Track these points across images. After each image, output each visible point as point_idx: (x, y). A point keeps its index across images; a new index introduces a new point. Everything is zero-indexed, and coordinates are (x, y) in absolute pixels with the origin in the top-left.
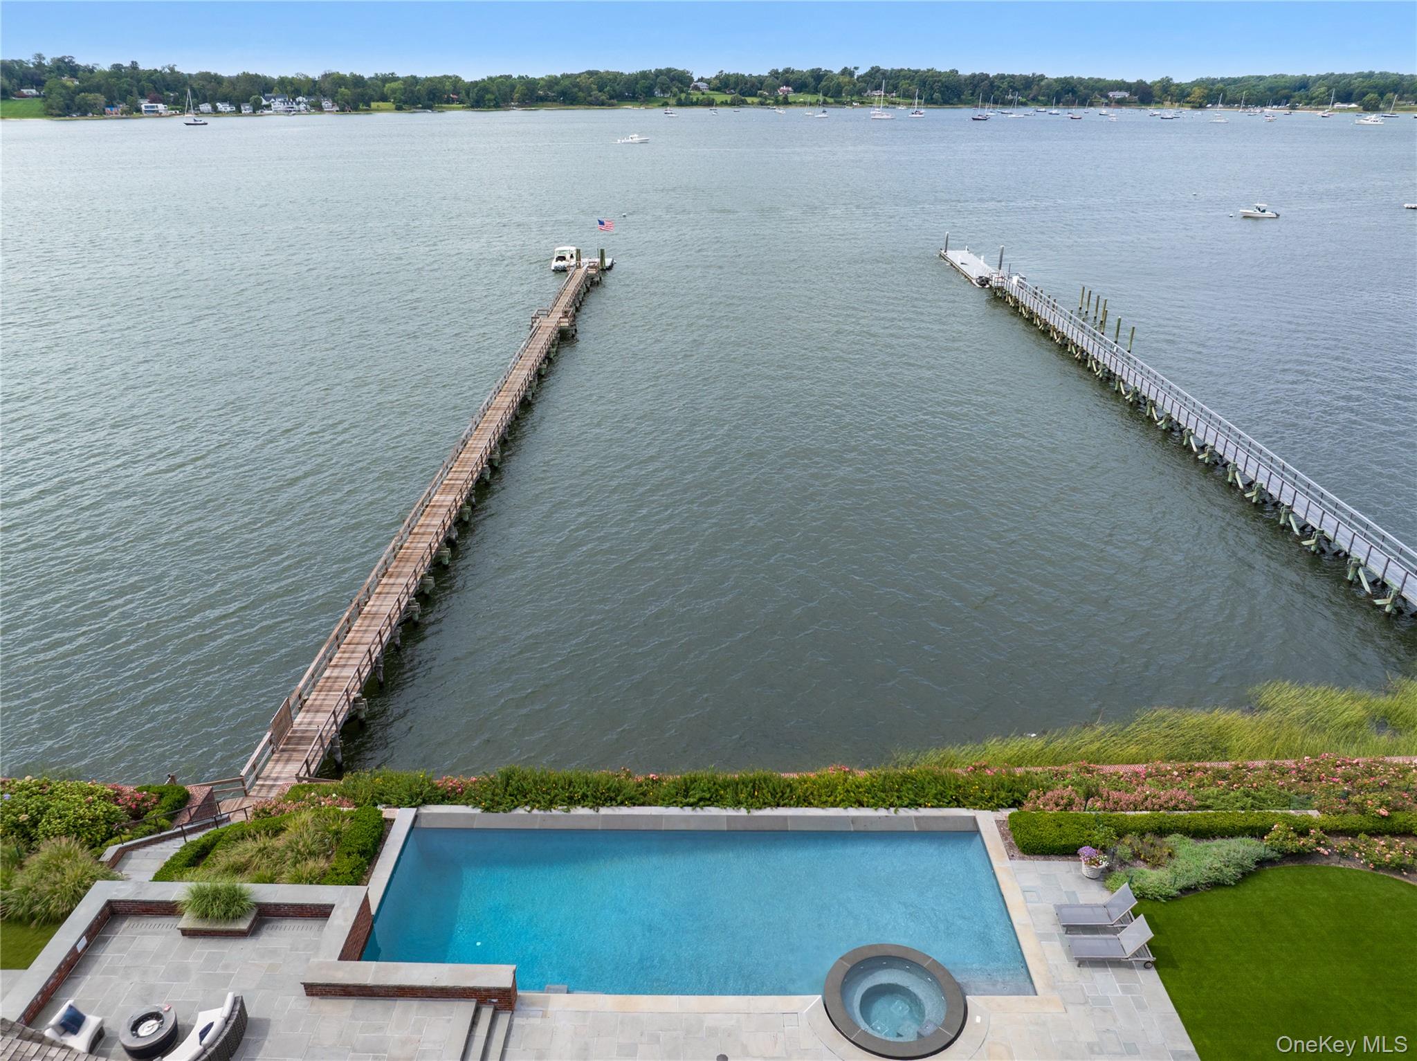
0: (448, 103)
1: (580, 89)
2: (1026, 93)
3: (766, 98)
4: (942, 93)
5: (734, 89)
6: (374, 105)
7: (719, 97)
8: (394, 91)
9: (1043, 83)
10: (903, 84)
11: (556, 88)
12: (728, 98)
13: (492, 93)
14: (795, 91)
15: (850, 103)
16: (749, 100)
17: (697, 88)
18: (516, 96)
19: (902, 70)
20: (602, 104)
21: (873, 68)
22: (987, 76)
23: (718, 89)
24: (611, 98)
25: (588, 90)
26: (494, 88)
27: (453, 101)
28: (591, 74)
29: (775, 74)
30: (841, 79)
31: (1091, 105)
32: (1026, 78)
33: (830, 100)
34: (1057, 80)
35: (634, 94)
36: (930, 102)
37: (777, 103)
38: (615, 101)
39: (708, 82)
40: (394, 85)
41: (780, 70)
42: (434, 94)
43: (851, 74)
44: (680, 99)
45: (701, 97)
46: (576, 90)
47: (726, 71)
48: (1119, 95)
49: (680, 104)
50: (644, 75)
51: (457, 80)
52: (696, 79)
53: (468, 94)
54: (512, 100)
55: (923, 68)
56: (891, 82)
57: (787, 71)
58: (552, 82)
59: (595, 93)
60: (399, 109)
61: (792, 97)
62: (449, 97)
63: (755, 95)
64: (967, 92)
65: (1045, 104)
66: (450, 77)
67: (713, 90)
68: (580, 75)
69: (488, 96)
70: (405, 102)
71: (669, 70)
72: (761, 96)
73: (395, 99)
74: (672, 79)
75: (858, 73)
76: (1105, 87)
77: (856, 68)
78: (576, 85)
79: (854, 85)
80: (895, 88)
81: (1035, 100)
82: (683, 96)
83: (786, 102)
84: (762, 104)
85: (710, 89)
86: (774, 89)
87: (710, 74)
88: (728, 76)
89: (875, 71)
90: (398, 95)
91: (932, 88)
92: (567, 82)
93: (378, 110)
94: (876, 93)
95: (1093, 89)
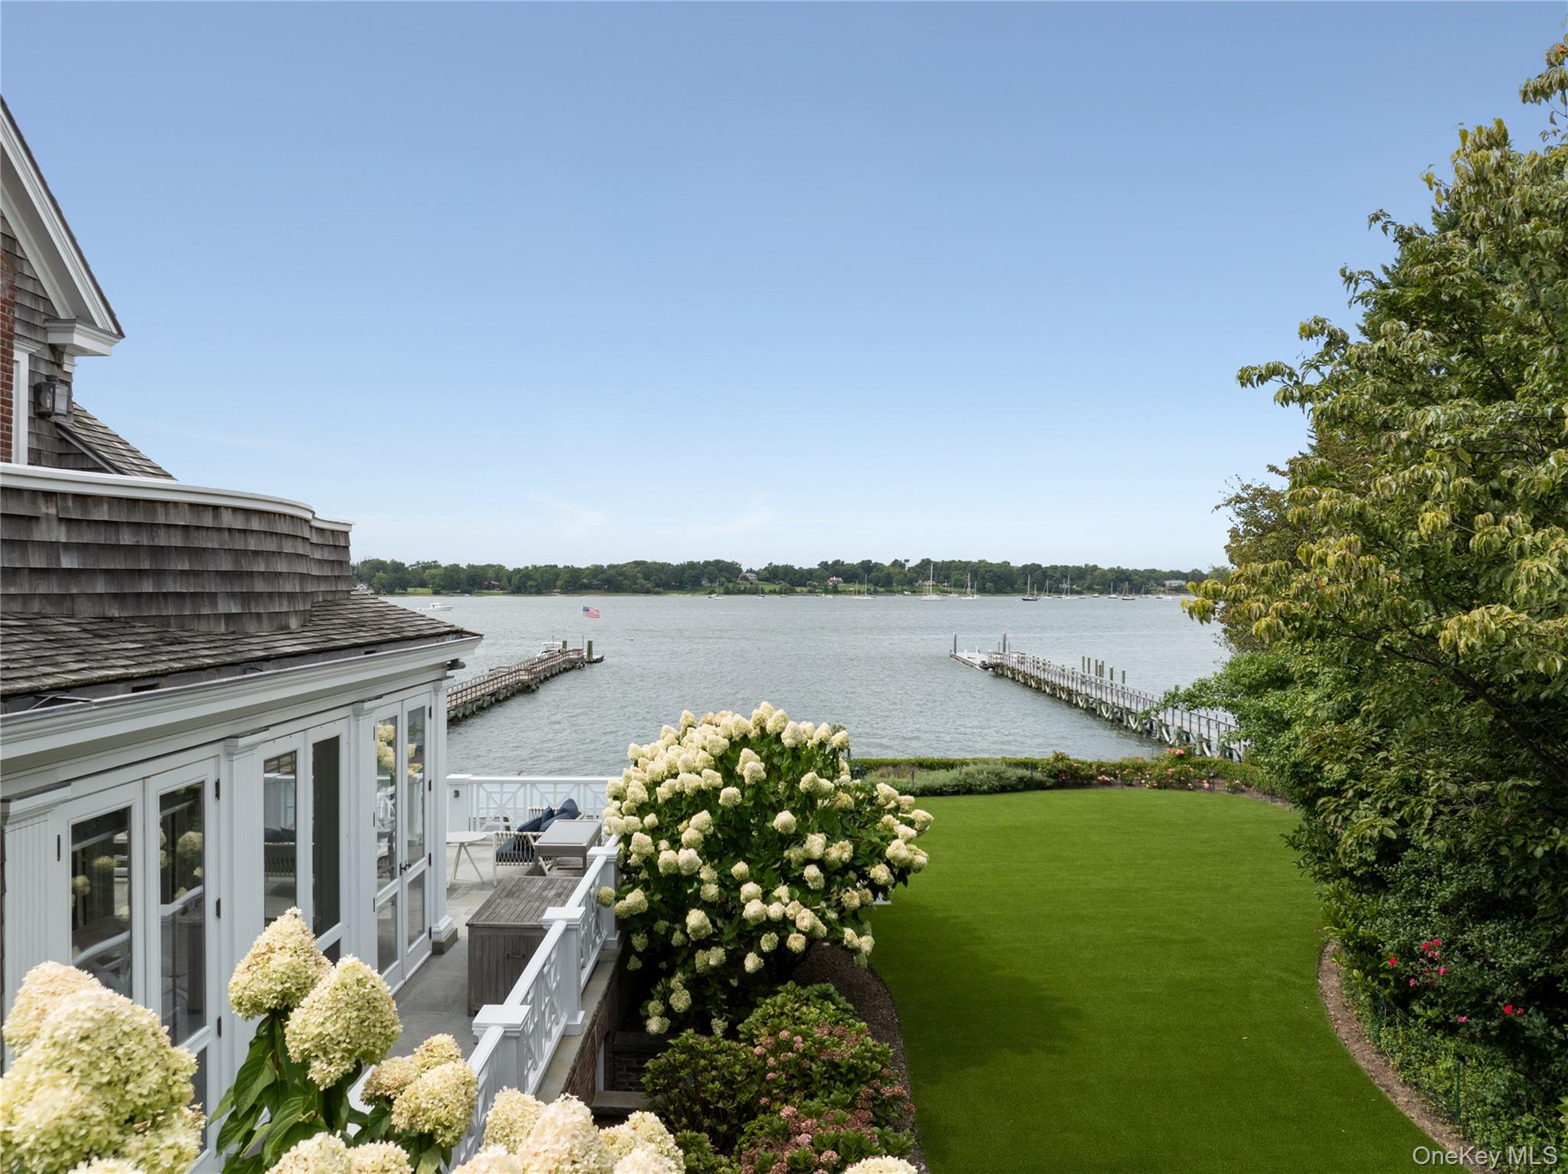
0: (488, 589)
1: (626, 578)
2: (1081, 582)
3: (815, 586)
4: (995, 582)
5: (783, 579)
6: (410, 590)
7: (768, 587)
8: (433, 577)
9: (1096, 573)
10: (955, 575)
11: (601, 576)
12: (777, 588)
13: (534, 580)
14: (846, 581)
15: (902, 592)
16: (798, 589)
17: (745, 578)
18: (559, 583)
19: (953, 561)
20: (647, 592)
21: (923, 561)
22: (1039, 566)
23: (767, 580)
24: (658, 586)
25: (634, 579)
26: (537, 576)
27: (494, 587)
28: (637, 563)
29: (824, 565)
30: (892, 570)
31: (1148, 592)
32: (1079, 569)
33: (882, 590)
34: (1112, 570)
35: (681, 583)
36: (982, 590)
37: (827, 592)
38: (661, 589)
39: (757, 573)
40: (433, 571)
41: (830, 563)
42: (474, 580)
43: (902, 566)
44: (727, 588)
45: (749, 586)
46: (621, 578)
47: (775, 563)
48: (1175, 583)
49: (727, 592)
50: (692, 565)
51: (501, 568)
52: (744, 570)
53: (509, 581)
54: (555, 588)
55: (975, 560)
56: (943, 573)
57: (836, 563)
58: (597, 571)
59: (641, 581)
60: (436, 593)
61: (842, 586)
62: (490, 583)
63: (804, 585)
64: (1020, 581)
65: (1101, 593)
66: (493, 566)
67: (762, 580)
68: (626, 565)
69: (530, 583)
70: (444, 588)
71: (718, 562)
72: (810, 585)
73: (434, 583)
74: (720, 571)
75: (908, 565)
76: (1161, 577)
77: (907, 561)
78: (622, 574)
79: (905, 575)
80: (947, 578)
81: (1090, 589)
82: (731, 585)
83: (836, 591)
84: (810, 592)
85: (759, 579)
86: (826, 579)
87: (759, 565)
88: (777, 567)
89: (926, 563)
90: (437, 580)
91: (983, 578)
92: (613, 572)
93: (413, 594)
94: (927, 583)
95: (1149, 579)
